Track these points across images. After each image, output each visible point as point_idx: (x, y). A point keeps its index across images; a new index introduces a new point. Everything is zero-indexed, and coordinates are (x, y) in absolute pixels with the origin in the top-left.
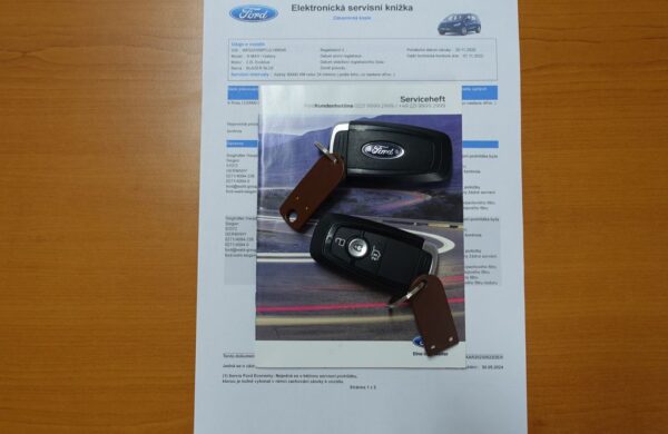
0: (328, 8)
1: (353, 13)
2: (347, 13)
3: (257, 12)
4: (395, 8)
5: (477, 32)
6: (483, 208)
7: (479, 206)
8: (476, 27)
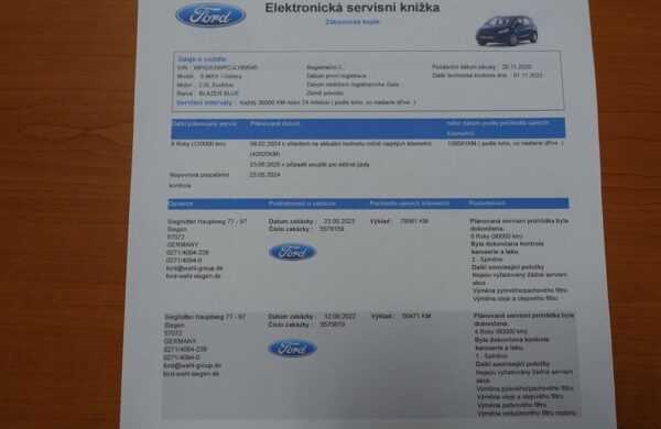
0: (318, 8)
1: (354, 16)
2: (345, 15)
3: (216, 13)
4: (415, 8)
5: (533, 41)
6: (549, 298)
7: (544, 295)
8: (531, 35)
